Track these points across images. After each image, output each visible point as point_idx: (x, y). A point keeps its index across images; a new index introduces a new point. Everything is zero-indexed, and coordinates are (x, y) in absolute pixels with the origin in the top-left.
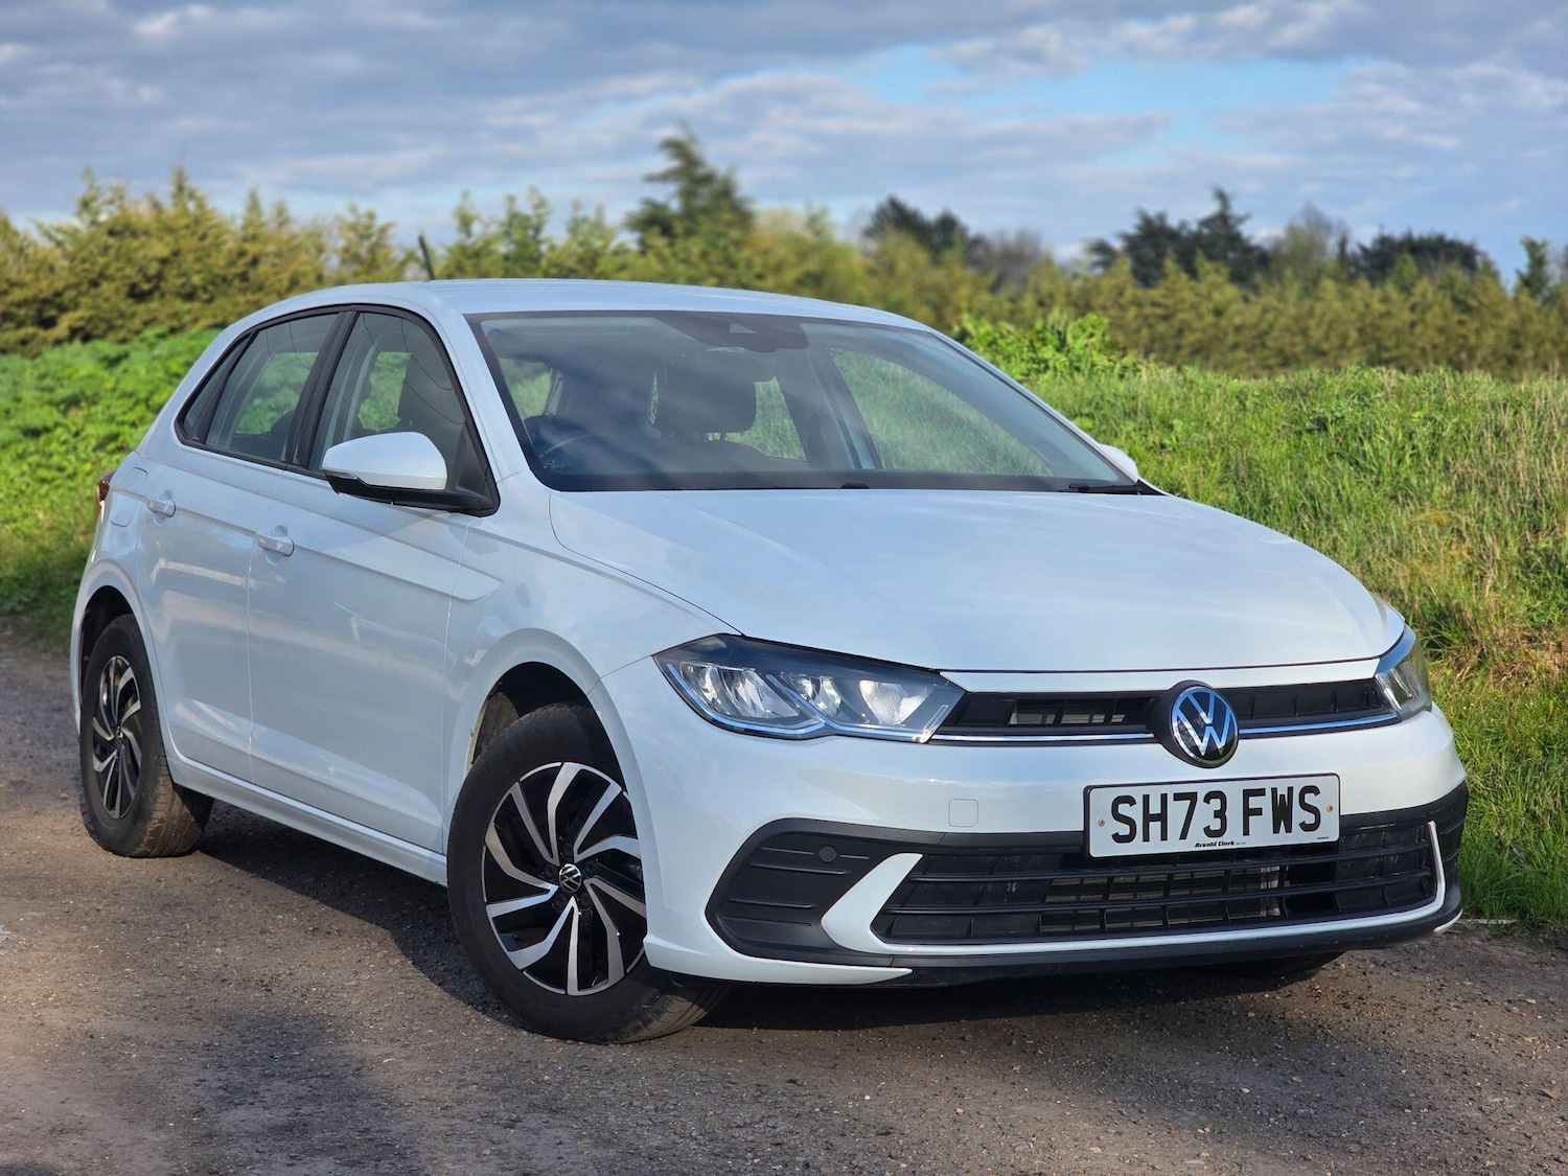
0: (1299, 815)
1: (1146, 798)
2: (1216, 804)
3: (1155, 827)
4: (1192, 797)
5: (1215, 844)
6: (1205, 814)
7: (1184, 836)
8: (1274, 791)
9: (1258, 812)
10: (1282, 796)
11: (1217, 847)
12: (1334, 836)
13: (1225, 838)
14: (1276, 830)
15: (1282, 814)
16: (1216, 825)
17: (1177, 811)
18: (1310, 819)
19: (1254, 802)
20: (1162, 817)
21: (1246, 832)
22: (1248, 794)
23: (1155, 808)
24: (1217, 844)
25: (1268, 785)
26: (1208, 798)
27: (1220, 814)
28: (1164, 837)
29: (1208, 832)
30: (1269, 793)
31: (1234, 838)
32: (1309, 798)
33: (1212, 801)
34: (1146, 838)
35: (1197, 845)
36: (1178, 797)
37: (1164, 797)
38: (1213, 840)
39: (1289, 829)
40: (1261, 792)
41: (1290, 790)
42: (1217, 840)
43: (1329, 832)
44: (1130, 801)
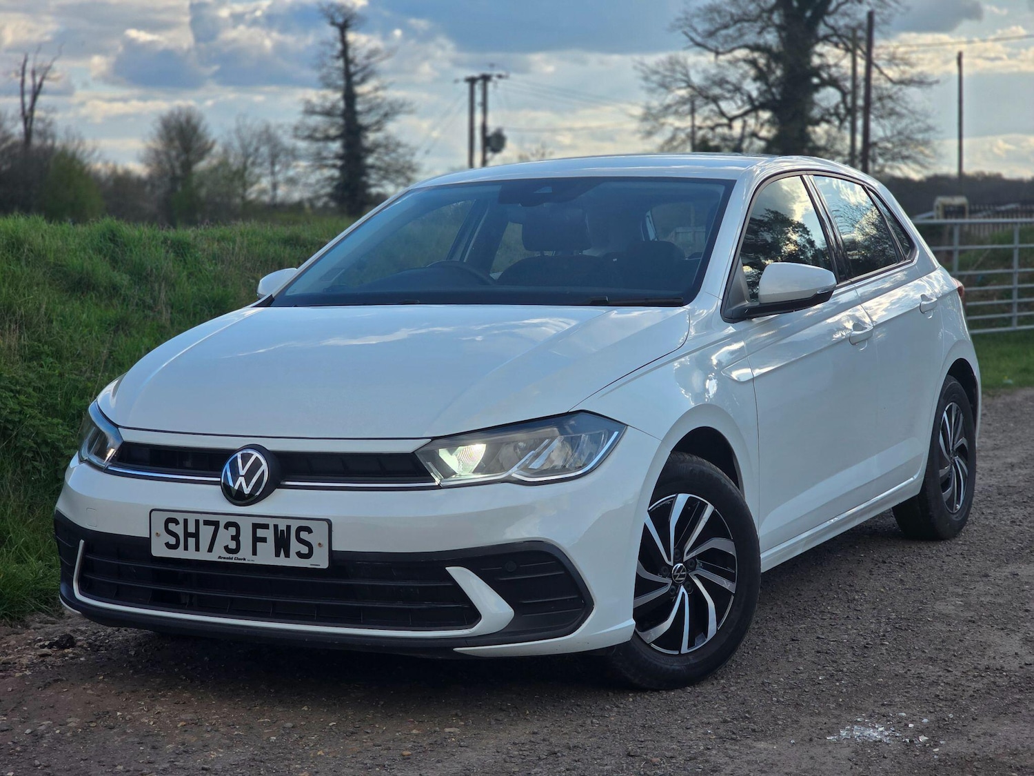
0: (295, 546)
1: (186, 521)
2: (232, 531)
3: (191, 541)
4: (216, 524)
5: (232, 559)
6: (225, 537)
7: (210, 550)
8: (276, 527)
9: (264, 540)
10: (282, 531)
11: (233, 561)
12: (324, 564)
13: (239, 555)
14: (277, 555)
15: (282, 544)
16: (233, 545)
17: (206, 532)
18: (305, 550)
19: (261, 533)
20: (196, 535)
21: (254, 553)
22: (256, 527)
23: (192, 529)
24: (233, 559)
25: (271, 522)
26: (228, 525)
27: (236, 538)
28: (197, 549)
29: (226, 548)
30: (272, 528)
31: (245, 555)
32: (304, 535)
33: (229, 528)
34: (186, 548)
35: (220, 557)
36: (207, 523)
37: (197, 522)
38: (231, 555)
39: (287, 555)
40: (266, 527)
41: (289, 527)
42: (234, 556)
43: (320, 560)
44: (177, 522)
